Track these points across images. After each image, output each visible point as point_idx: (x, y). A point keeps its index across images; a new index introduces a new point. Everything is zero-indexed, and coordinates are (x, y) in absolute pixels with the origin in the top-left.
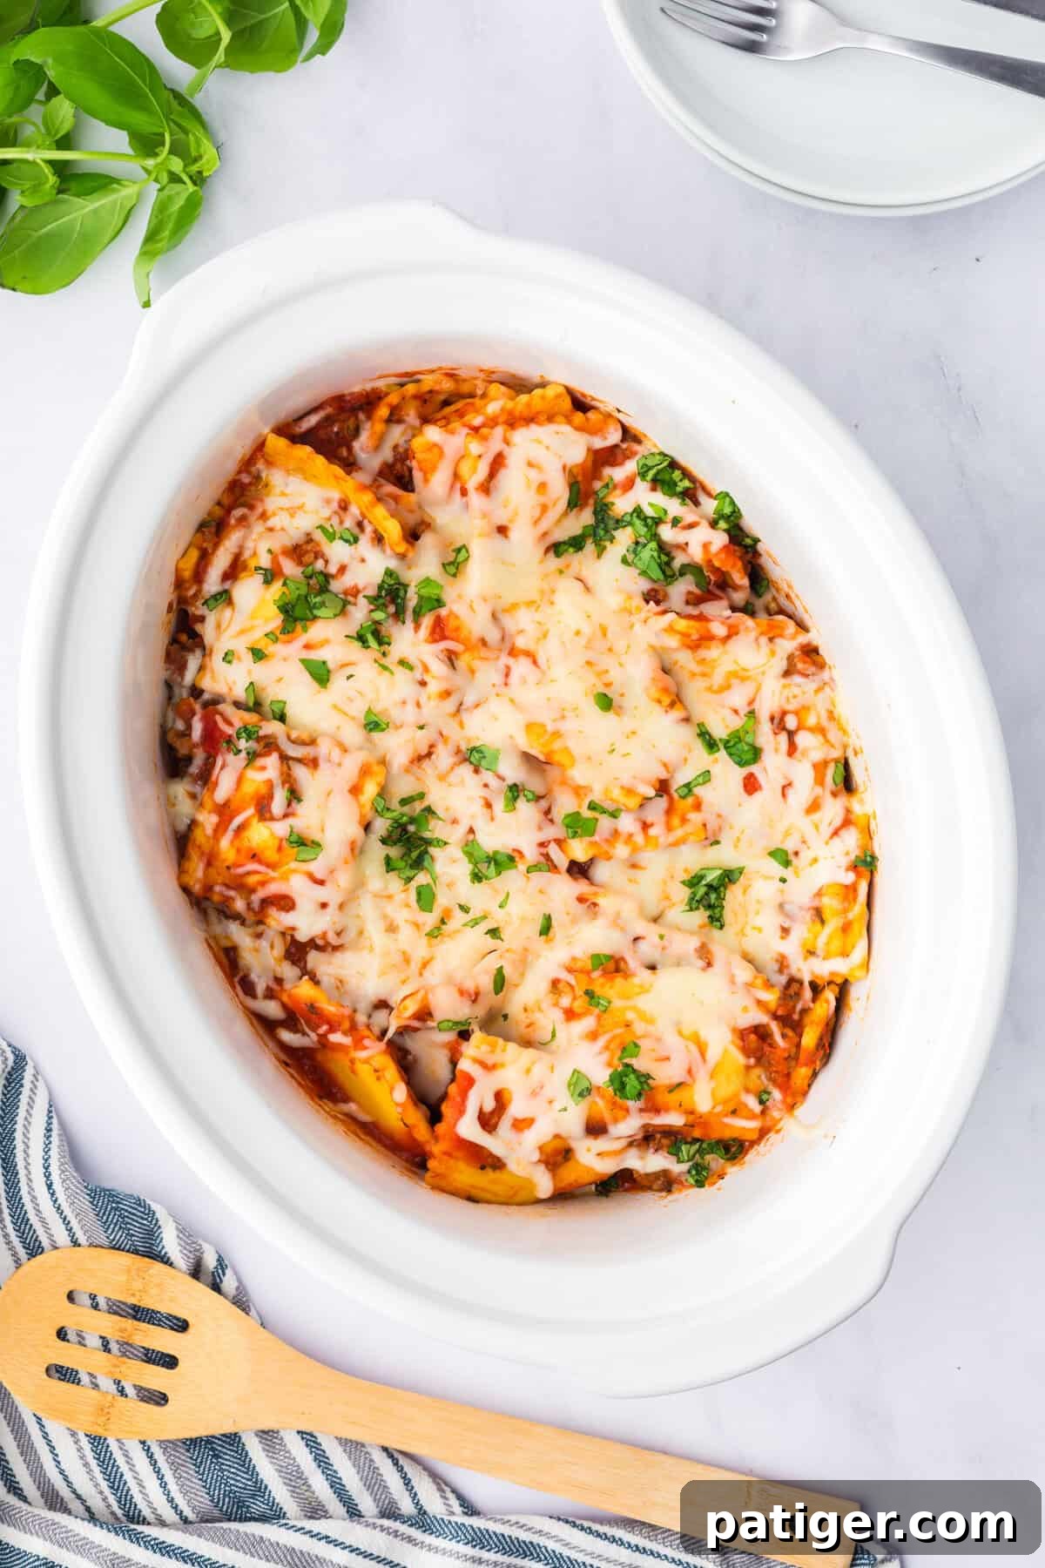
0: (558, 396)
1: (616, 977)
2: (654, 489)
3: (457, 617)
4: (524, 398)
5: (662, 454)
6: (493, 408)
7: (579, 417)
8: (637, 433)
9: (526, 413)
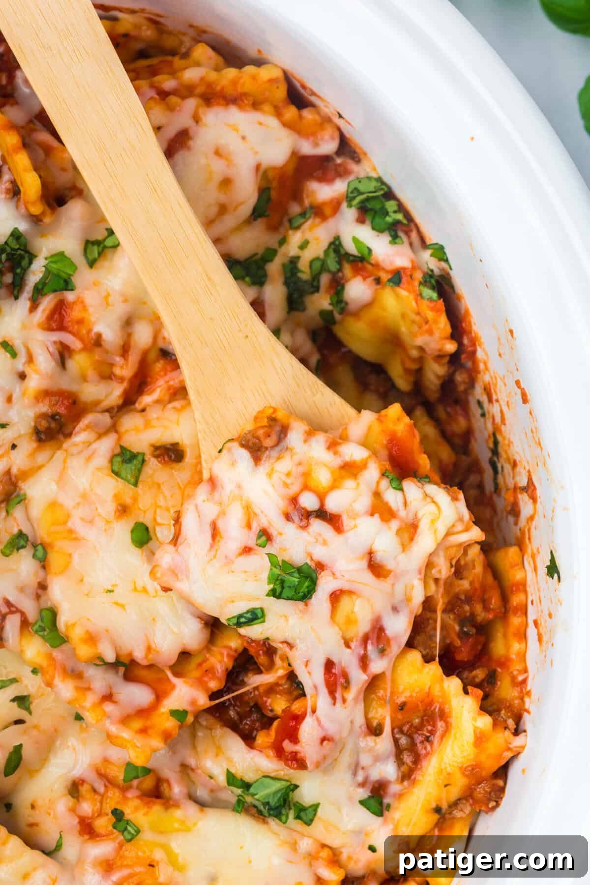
0: (271, 81)
1: (154, 803)
2: (361, 220)
3: (85, 308)
4: (231, 73)
5: (380, 180)
6: (191, 75)
7: (291, 112)
8: (358, 150)
9: (229, 91)
